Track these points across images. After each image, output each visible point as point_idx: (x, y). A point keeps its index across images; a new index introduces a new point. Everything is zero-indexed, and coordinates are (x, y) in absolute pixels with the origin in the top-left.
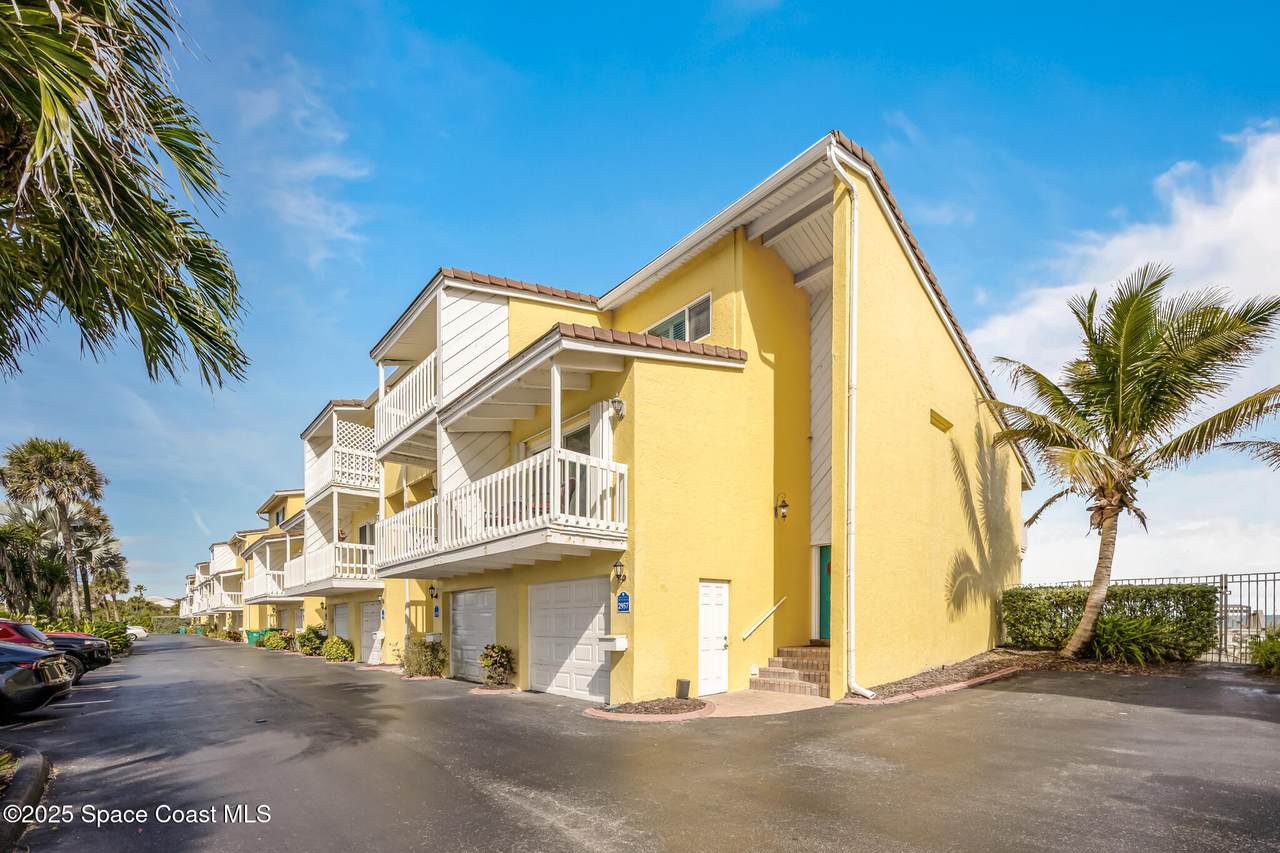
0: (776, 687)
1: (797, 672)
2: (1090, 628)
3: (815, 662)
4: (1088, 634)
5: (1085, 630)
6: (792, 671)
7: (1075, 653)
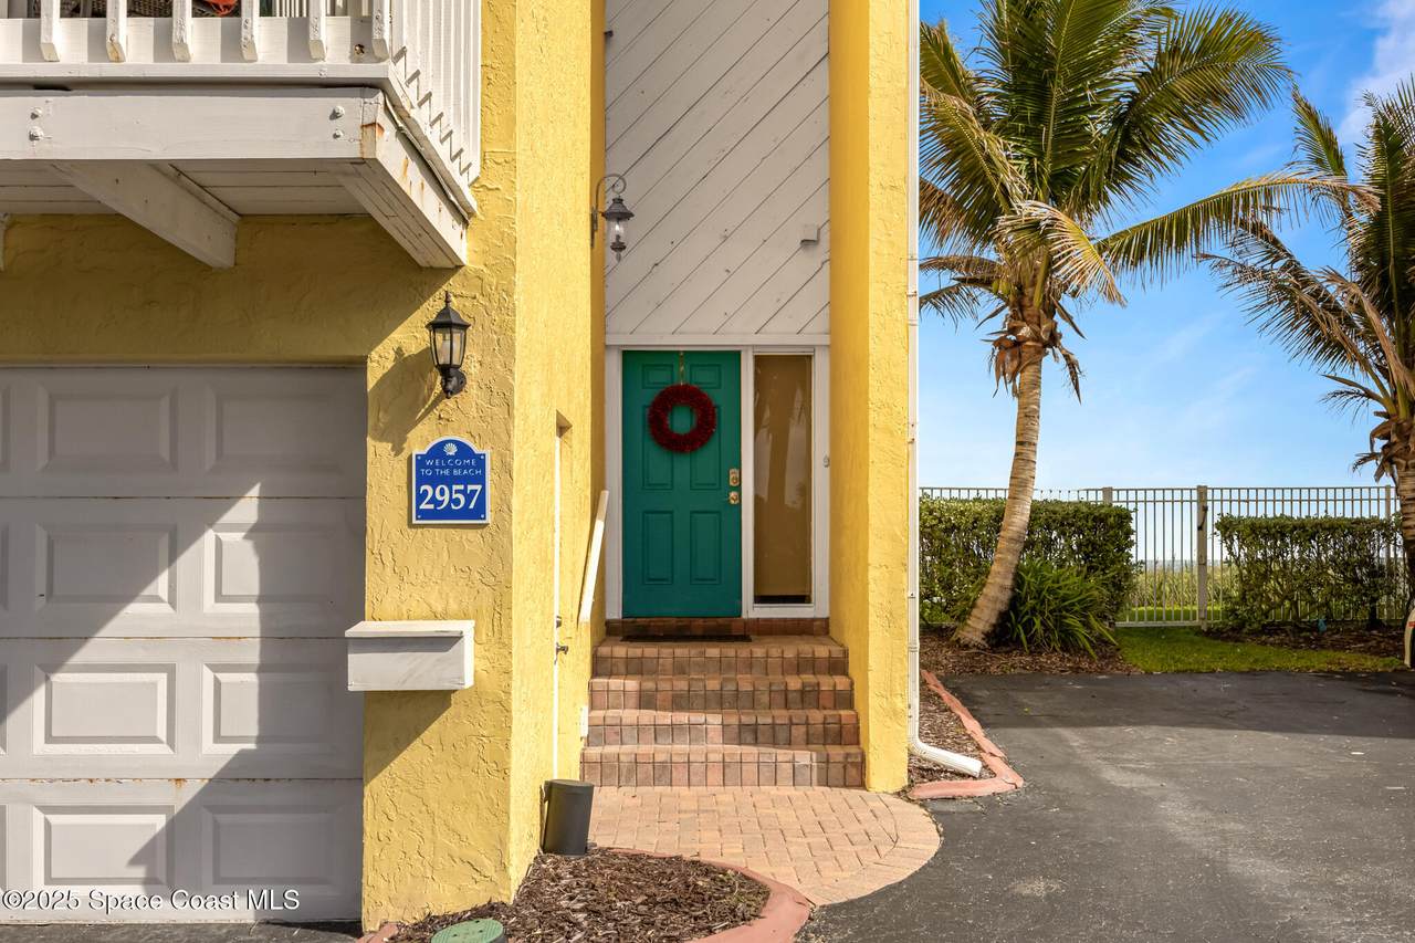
0: (679, 774)
1: (715, 720)
2: (1009, 583)
3: (746, 687)
4: (1006, 596)
5: (1003, 588)
6: (697, 718)
7: (987, 636)
